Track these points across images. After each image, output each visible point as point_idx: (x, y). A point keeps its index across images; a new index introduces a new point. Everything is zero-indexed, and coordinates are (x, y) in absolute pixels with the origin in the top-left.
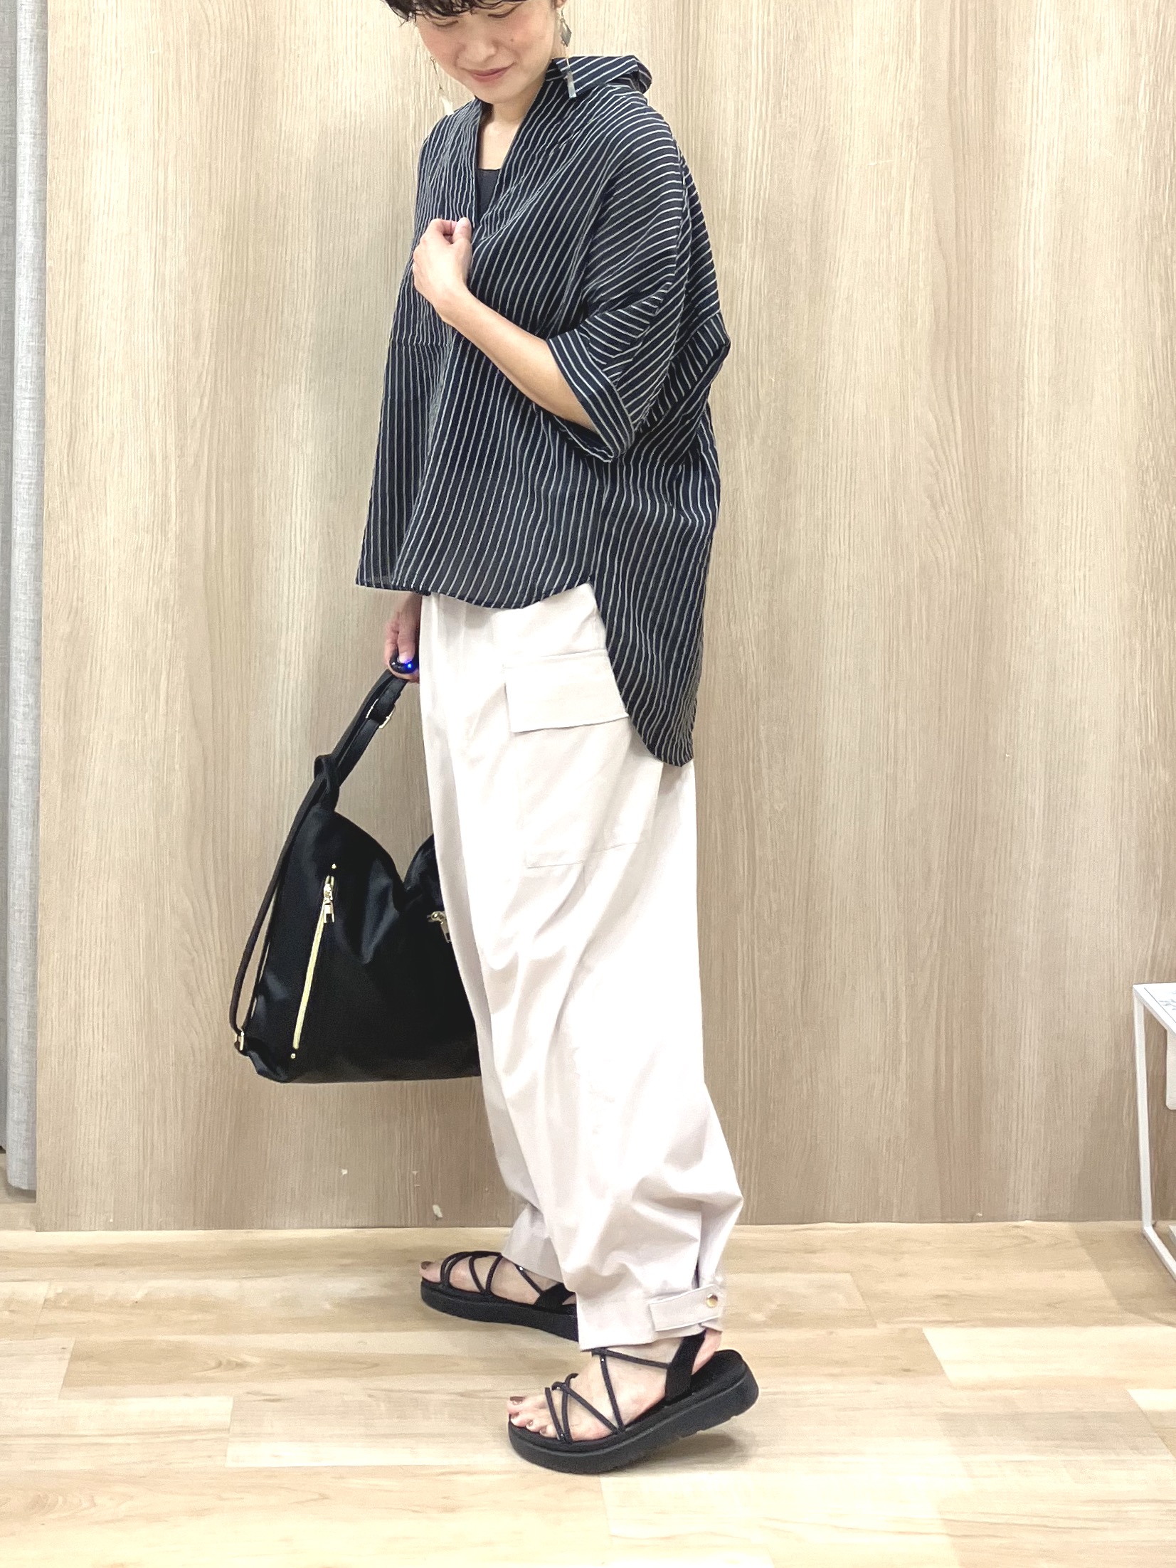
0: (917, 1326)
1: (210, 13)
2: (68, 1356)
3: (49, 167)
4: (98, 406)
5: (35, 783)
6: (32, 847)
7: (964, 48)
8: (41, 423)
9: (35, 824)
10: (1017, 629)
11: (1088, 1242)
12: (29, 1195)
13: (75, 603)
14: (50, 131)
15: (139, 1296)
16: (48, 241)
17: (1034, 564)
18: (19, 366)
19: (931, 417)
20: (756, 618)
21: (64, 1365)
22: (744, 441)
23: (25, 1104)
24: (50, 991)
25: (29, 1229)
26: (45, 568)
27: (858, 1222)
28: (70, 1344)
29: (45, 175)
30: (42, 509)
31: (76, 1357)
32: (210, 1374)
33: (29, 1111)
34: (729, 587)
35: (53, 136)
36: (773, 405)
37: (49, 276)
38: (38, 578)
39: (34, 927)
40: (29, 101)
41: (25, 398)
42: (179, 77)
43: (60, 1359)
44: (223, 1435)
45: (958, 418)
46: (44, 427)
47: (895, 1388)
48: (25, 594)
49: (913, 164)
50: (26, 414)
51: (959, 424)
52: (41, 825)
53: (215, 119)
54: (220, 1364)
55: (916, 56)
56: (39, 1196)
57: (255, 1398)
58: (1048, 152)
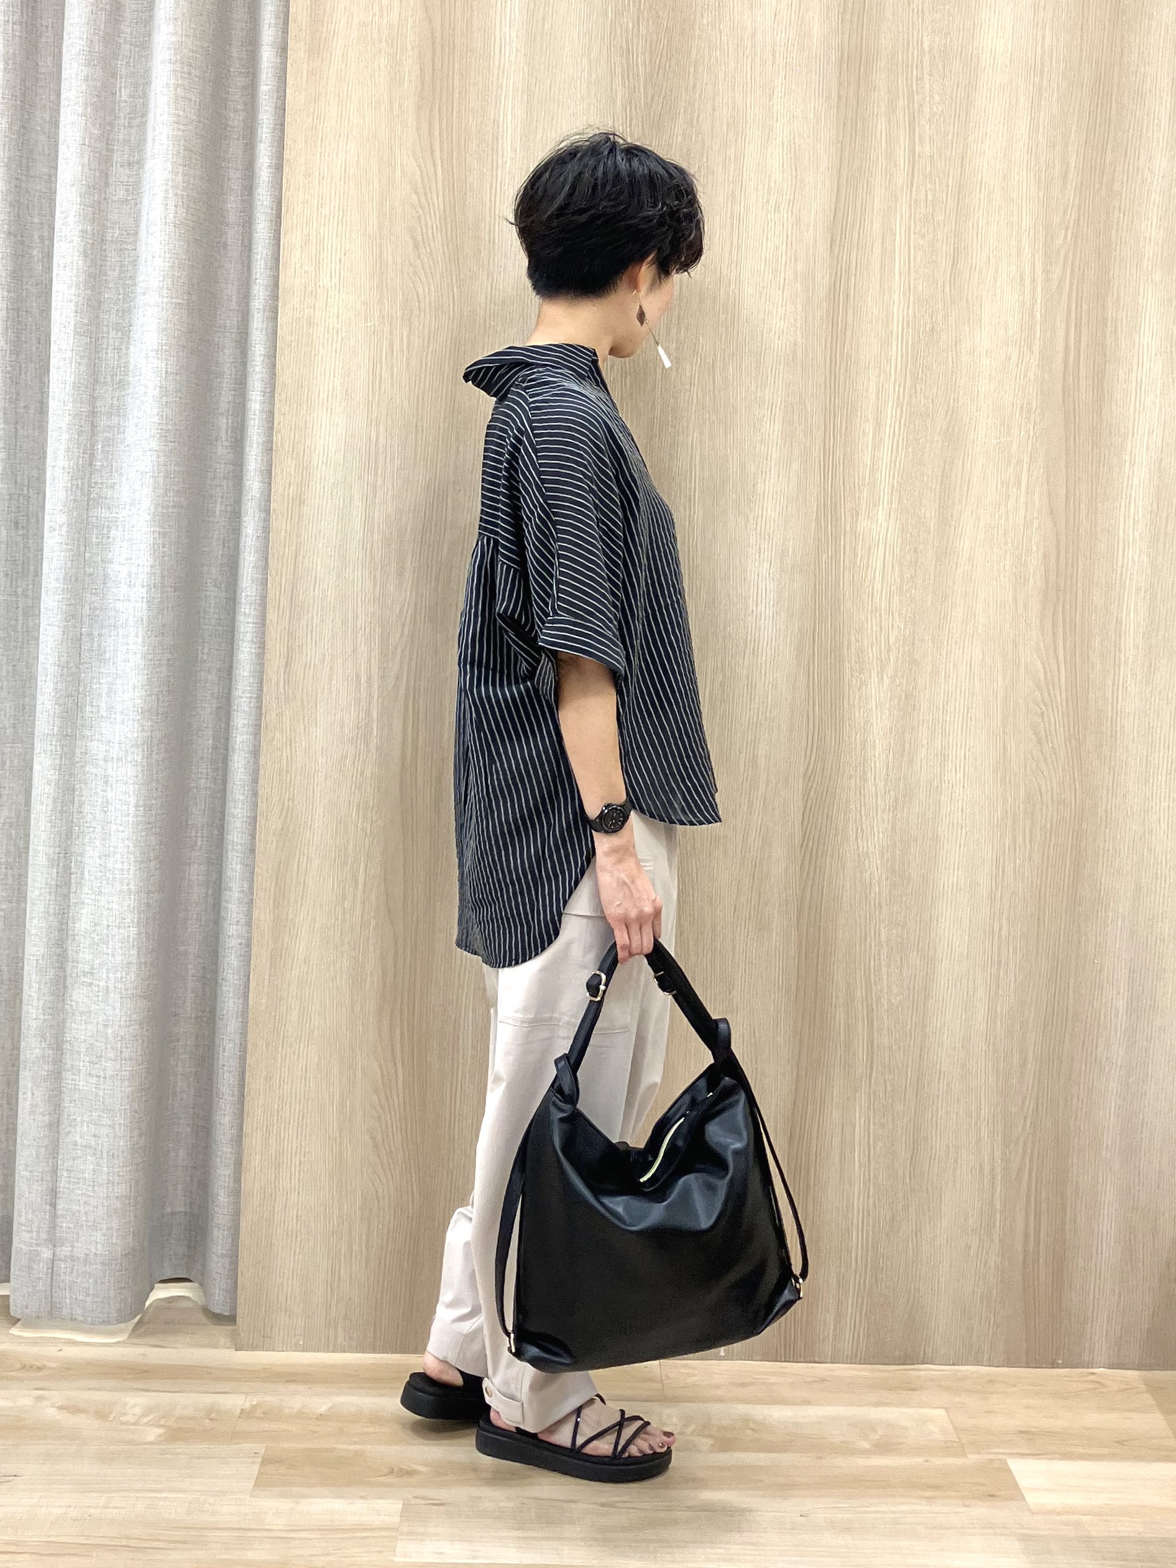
0: (1003, 1457)
1: (421, 291)
2: (260, 1460)
3: (276, 422)
4: (312, 632)
5: (247, 959)
6: (242, 1015)
7: (1078, 343)
8: (262, 645)
9: (246, 996)
10: (1108, 850)
11: (1154, 1389)
12: (231, 1319)
13: (286, 803)
14: (278, 389)
15: (323, 1409)
16: (273, 486)
17: (1125, 796)
18: (243, 594)
19: (1040, 665)
20: (881, 835)
21: (255, 1469)
22: (875, 679)
23: (230, 1240)
24: (254, 1141)
25: (228, 1348)
26: (261, 772)
27: (954, 1364)
28: (261, 1448)
29: (272, 428)
30: (260, 720)
31: (266, 1461)
32: (383, 1479)
33: (233, 1246)
34: (858, 806)
35: (280, 395)
36: (901, 649)
37: (273, 516)
38: (255, 781)
39: (242, 1085)
40: (259, 363)
41: (248, 623)
42: (391, 346)
43: (253, 1463)
44: (393, 1534)
45: (1062, 665)
46: (264, 648)
47: (981, 1510)
48: (243, 794)
49: (1030, 442)
50: (249, 637)
51: (1063, 671)
52: (251, 995)
53: (422, 385)
54: (391, 1472)
55: (1036, 350)
56: (239, 1320)
57: (423, 1502)
58: (1149, 436)
